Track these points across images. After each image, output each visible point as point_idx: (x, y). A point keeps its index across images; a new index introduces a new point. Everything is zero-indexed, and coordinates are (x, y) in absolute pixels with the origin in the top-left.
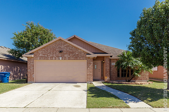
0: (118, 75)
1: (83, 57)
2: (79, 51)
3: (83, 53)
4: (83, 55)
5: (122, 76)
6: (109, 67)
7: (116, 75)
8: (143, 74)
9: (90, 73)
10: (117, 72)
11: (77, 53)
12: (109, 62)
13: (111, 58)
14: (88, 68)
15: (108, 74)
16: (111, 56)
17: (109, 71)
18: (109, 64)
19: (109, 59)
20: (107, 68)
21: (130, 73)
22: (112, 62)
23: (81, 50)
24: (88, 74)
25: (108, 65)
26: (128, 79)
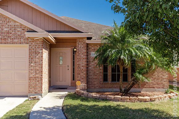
0: (105, 79)
1: (20, 37)
2: (10, 24)
3: (19, 29)
4: (19, 33)
5: (113, 80)
6: (85, 60)
7: (101, 77)
8: (156, 76)
9: (36, 74)
10: (102, 71)
11: (7, 29)
12: (85, 51)
13: (88, 42)
14: (30, 62)
15: (83, 74)
16: (89, 38)
17: (85, 69)
18: (86, 54)
19: (85, 45)
20: (80, 63)
21: (129, 73)
22: (90, 50)
23: (15, 22)
24: (31, 76)
25: (83, 56)
26: (125, 86)
